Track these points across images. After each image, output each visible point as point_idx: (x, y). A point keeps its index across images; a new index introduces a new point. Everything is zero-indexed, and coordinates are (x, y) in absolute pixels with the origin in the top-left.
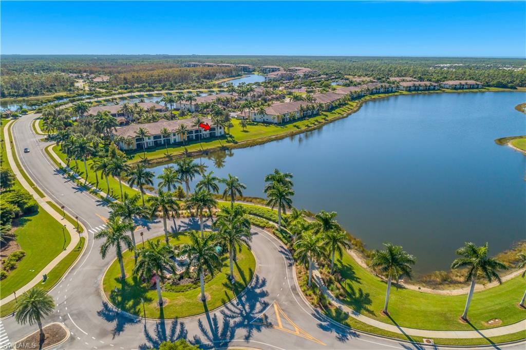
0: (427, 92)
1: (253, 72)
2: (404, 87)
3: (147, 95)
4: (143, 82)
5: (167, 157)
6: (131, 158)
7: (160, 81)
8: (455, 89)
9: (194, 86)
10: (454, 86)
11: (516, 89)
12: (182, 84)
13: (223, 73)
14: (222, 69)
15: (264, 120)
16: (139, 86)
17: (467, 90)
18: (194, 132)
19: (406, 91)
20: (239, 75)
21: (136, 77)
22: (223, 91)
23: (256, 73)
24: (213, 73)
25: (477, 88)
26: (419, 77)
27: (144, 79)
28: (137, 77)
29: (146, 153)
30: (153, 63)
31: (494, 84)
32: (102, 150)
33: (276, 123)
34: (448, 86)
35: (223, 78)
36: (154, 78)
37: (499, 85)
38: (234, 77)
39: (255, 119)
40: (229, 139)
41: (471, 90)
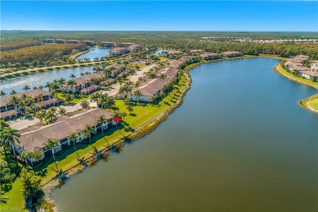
0: (216, 60)
1: (94, 46)
2: (203, 58)
3: (23, 73)
4: (16, 61)
5: (80, 163)
6: (43, 175)
7: (30, 60)
8: (229, 57)
9: (60, 63)
10: (229, 55)
11: (258, 55)
12: (50, 62)
13: (76, 48)
14: (74, 46)
15: (140, 100)
16: (14, 65)
17: (236, 58)
18: (95, 127)
19: (205, 60)
20: (87, 49)
21: (8, 57)
22: (84, 66)
23: (97, 47)
24: (69, 49)
25: (240, 56)
26: (205, 50)
27: (16, 59)
28: (10, 57)
29: (57, 162)
30: (16, 40)
31: (247, 53)
32: (8, 171)
33: (151, 103)
34: (225, 56)
35: (77, 52)
36: (24, 57)
37: (250, 53)
38: (83, 51)
39: (132, 99)
40: (126, 127)
41: (238, 57)
